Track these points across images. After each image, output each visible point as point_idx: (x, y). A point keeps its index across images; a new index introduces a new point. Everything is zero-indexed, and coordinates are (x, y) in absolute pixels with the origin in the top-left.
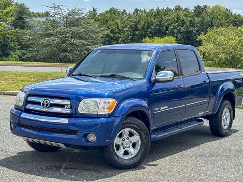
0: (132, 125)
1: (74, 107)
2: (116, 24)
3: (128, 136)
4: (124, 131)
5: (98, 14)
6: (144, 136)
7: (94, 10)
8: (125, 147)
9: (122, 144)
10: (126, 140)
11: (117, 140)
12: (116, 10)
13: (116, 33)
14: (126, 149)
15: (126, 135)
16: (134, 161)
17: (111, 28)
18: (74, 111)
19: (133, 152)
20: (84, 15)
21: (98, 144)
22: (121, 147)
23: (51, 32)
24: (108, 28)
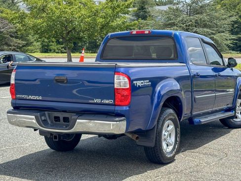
20: (208, 2)
23: (173, 21)
24: (237, 13)
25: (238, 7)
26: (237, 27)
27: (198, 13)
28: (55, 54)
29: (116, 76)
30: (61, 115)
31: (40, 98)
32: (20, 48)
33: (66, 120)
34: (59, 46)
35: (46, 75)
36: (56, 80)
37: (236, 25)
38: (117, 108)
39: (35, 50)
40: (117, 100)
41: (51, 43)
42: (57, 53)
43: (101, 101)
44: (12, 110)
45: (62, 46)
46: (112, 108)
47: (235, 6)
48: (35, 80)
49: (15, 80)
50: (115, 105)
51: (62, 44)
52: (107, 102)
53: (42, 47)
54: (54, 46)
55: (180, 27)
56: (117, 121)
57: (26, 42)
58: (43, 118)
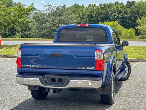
2: (79, 14)
5: (67, 8)
7: (65, 6)
12: (78, 5)
29: (96, 52)
30: (57, 78)
31: (41, 67)
33: (60, 80)
35: (44, 52)
36: (53, 55)
38: (97, 72)
40: (96, 67)
43: (86, 68)
44: (18, 74)
46: (93, 72)
48: (37, 55)
49: (21, 55)
50: (95, 70)
52: (90, 68)
56: (98, 80)
58: (44, 79)
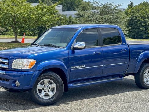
0: (49, 77)
1: (10, 64)
2: (146, 12)
3: (47, 84)
4: (45, 80)
5: (134, 6)
6: (58, 85)
7: (132, 4)
8: (45, 91)
9: (43, 89)
10: (46, 87)
11: (39, 86)
12: (147, 2)
13: (145, 18)
14: (46, 92)
15: (46, 84)
16: (51, 101)
17: (142, 15)
18: (9, 66)
19: (51, 94)
20: (113, 7)
21: (21, 88)
22: (43, 91)
23: (91, 18)
24: (140, 15)
25: (140, 11)
26: (139, 23)
27: (107, 14)
28: (28, 37)
32: (2, 33)
34: (31, 32)
37: (139, 22)
39: (12, 34)
41: (26, 30)
42: (29, 36)
45: (33, 32)
47: (139, 11)
51: (33, 31)
53: (21, 32)
54: (28, 32)
55: (95, 22)
57: (6, 29)
